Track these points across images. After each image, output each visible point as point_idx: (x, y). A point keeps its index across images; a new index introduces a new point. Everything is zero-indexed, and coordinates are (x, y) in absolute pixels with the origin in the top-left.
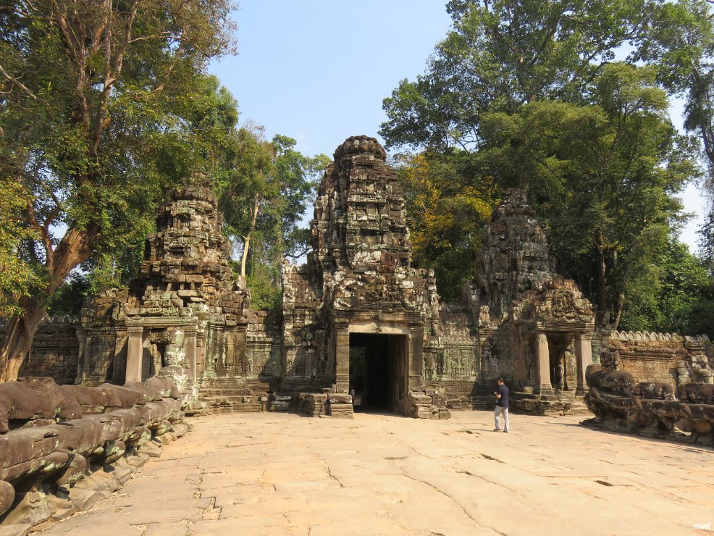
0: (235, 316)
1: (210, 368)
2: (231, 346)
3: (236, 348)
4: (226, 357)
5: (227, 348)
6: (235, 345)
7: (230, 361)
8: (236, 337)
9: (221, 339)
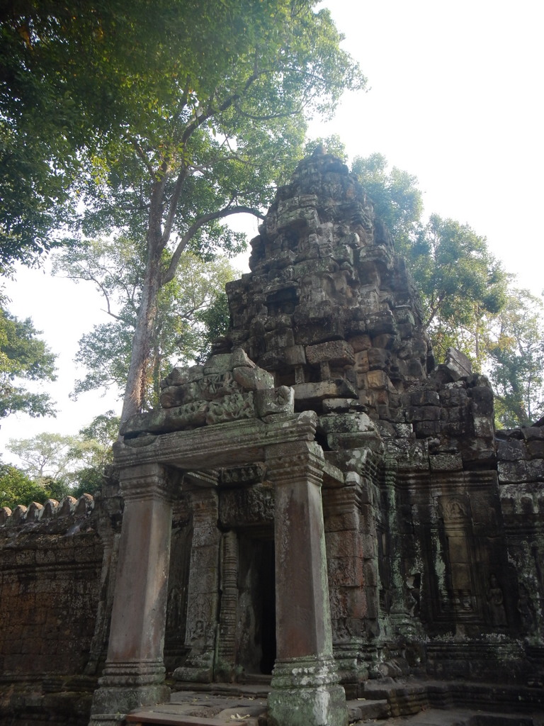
0: (455, 442)
1: (401, 606)
2: (456, 534)
3: (474, 537)
4: (448, 570)
5: (444, 539)
6: (468, 530)
7: (462, 581)
8: (468, 506)
9: (425, 513)
